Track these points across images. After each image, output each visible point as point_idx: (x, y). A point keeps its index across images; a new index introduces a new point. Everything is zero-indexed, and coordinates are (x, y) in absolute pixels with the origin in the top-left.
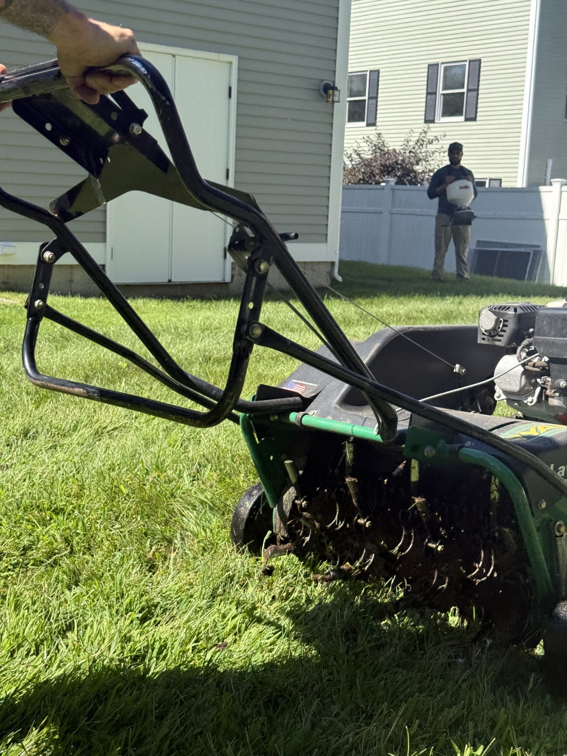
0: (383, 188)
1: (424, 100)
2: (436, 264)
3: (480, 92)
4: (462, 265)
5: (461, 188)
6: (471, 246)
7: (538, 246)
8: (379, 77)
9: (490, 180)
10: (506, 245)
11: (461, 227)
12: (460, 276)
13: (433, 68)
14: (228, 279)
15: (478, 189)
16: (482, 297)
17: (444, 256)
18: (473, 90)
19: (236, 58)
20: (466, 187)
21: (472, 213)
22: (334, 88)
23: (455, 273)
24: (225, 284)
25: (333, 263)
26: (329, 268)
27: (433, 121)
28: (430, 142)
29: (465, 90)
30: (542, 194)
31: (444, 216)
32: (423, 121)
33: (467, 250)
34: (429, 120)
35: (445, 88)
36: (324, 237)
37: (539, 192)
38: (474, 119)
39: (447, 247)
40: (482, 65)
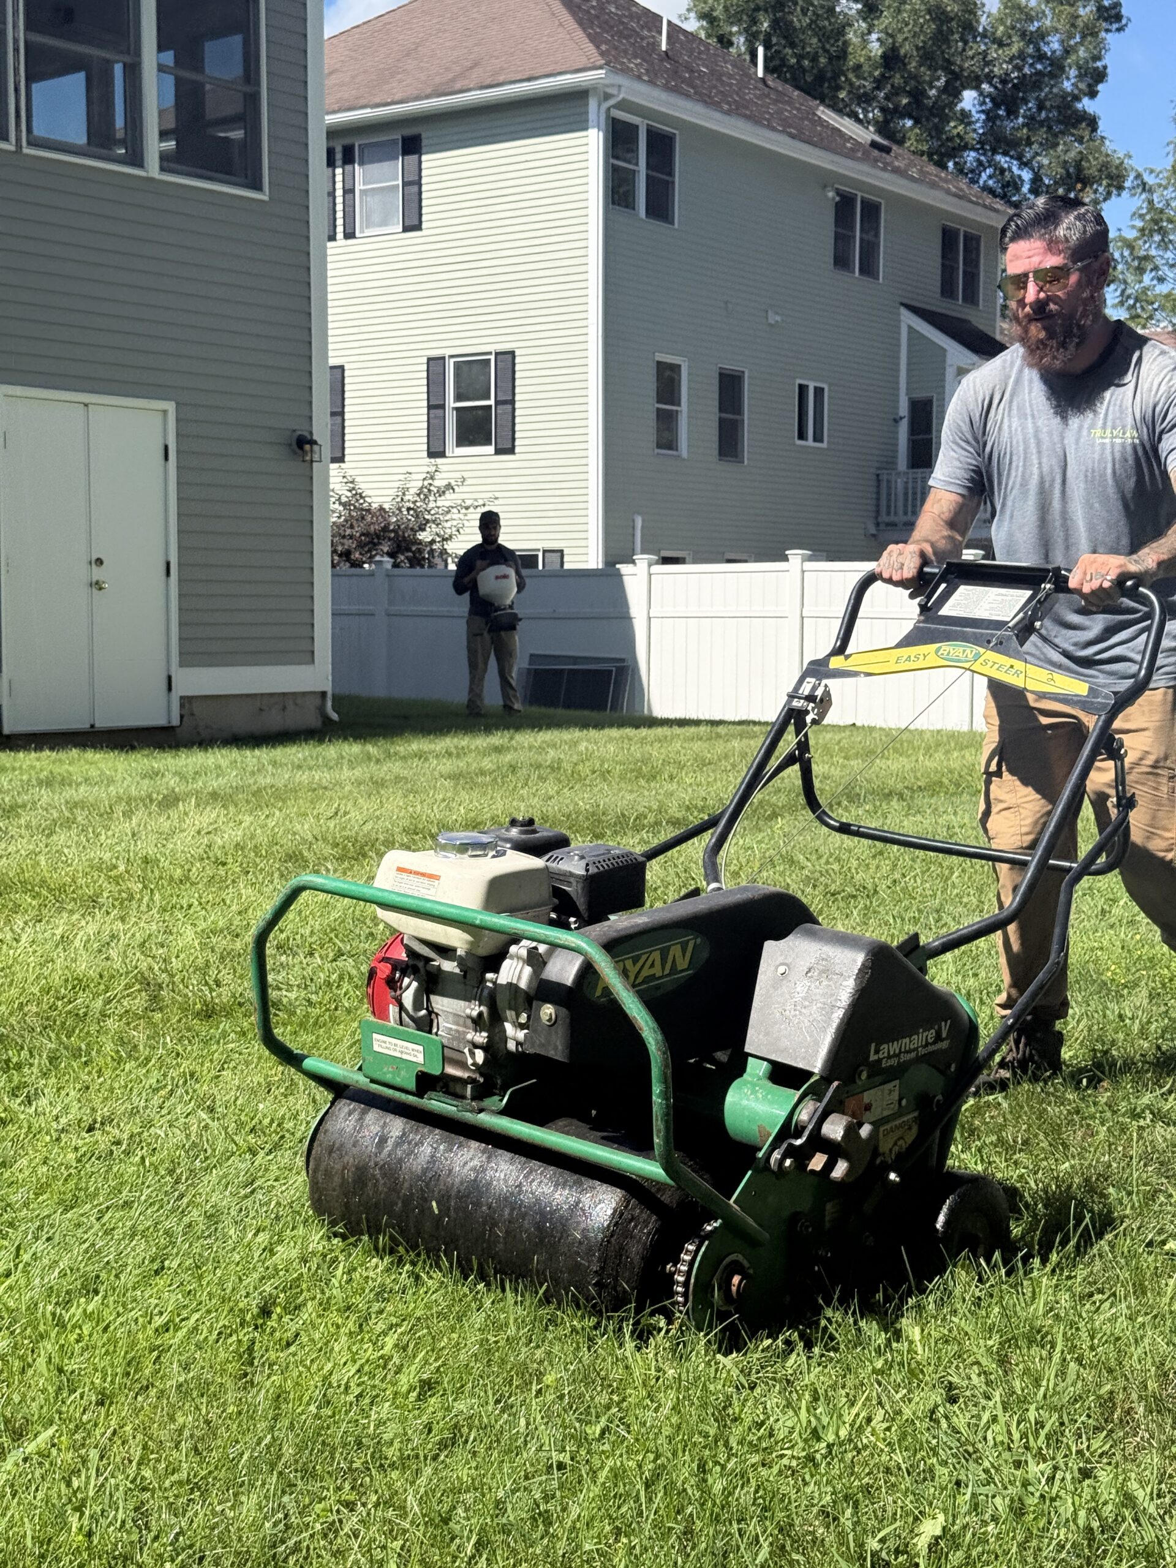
0: (371, 574)
1: (425, 418)
2: (471, 690)
3: (517, 405)
4: (511, 692)
5: (497, 578)
6: (519, 664)
7: (623, 660)
8: (343, 378)
9: (545, 552)
10: (575, 660)
11: (503, 633)
12: (508, 708)
13: (435, 364)
14: (176, 722)
15: (525, 572)
16: (540, 729)
17: (482, 679)
18: (505, 402)
19: (173, 404)
20: (505, 577)
21: (515, 615)
22: (313, 442)
23: (501, 703)
24: (173, 728)
25: (324, 694)
26: (318, 701)
27: (442, 454)
28: (441, 493)
29: (491, 402)
30: (625, 578)
31: (477, 618)
32: (425, 454)
33: (515, 669)
34: (436, 452)
35: (459, 397)
36: (309, 656)
37: (619, 575)
38: (511, 451)
39: (486, 664)
40: (517, 360)
